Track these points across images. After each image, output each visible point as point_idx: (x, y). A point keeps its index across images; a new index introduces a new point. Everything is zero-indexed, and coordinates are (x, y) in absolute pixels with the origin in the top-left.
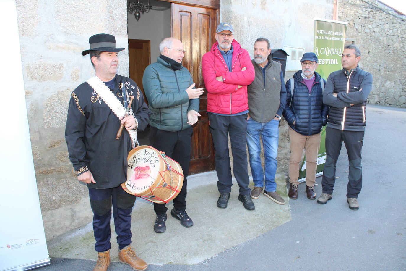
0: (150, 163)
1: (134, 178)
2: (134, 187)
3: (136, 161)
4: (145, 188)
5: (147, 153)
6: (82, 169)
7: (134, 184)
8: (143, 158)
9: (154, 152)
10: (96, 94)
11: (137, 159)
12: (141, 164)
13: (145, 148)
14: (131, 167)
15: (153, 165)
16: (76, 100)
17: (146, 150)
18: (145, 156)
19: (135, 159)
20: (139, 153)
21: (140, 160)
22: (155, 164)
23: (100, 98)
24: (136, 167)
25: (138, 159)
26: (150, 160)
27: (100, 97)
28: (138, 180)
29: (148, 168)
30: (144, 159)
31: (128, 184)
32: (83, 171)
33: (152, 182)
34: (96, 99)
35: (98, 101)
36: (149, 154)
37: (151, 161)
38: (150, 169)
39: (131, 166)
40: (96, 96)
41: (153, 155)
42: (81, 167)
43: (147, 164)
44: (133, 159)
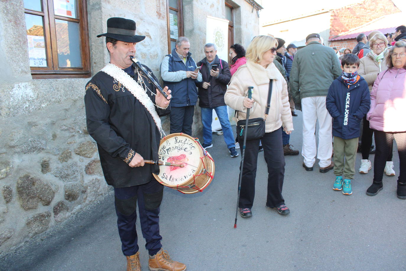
0: (185, 151)
1: (170, 170)
2: (171, 179)
3: (166, 152)
4: (185, 178)
5: (178, 141)
6: (130, 154)
7: (171, 176)
8: (174, 147)
9: (186, 139)
10: (117, 82)
11: (167, 150)
12: (175, 153)
13: (175, 137)
14: (162, 159)
15: (189, 152)
16: (97, 91)
17: (176, 139)
18: (177, 145)
19: (165, 150)
20: (169, 143)
21: (171, 150)
22: (191, 151)
23: (122, 86)
24: (168, 157)
25: (169, 149)
26: (184, 147)
27: (122, 84)
28: (174, 170)
29: (184, 156)
30: (176, 148)
31: (163, 177)
32: (132, 155)
33: (193, 170)
34: (119, 87)
35: (121, 89)
36: (180, 141)
37: (186, 148)
38: (187, 157)
39: (162, 157)
40: (117, 84)
41: (186, 142)
42: (128, 152)
43: (182, 152)
44: (162, 149)
